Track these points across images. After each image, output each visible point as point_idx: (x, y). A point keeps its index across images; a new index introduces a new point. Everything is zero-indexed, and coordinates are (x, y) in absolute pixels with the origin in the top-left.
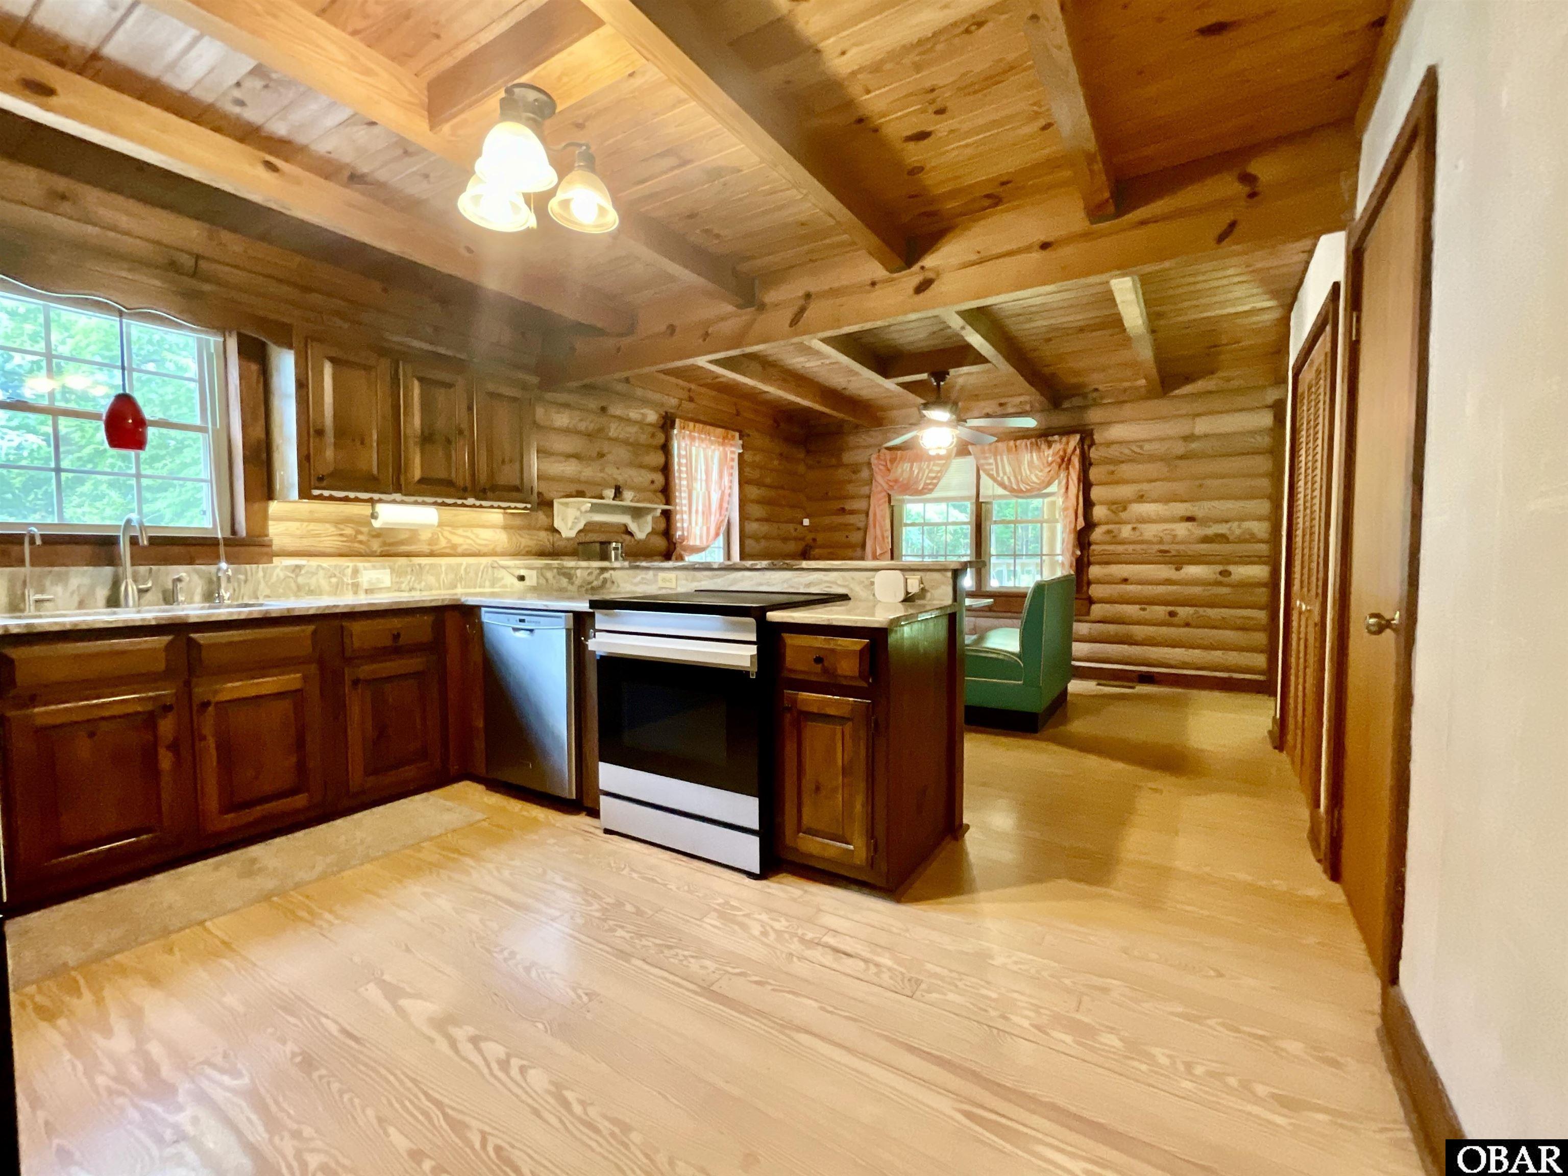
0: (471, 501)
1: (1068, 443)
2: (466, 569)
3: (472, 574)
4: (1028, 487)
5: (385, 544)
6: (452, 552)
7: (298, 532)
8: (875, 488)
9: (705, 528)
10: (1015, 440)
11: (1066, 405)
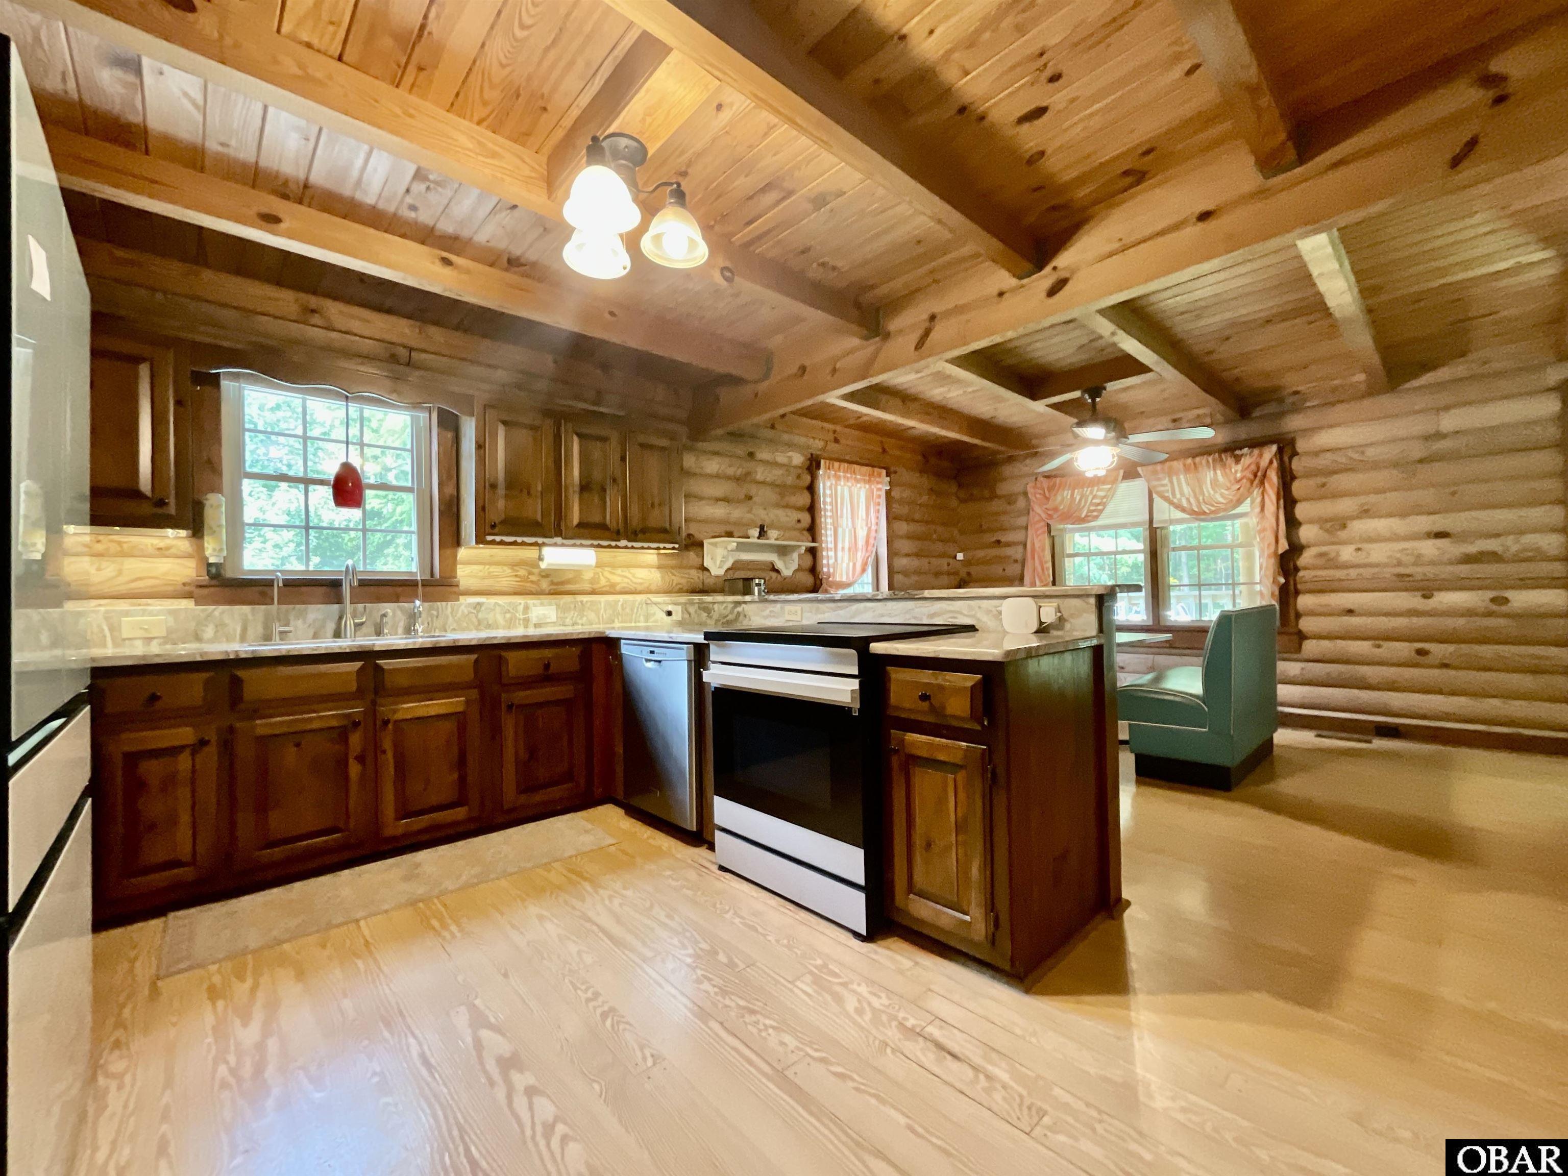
0: (623, 543)
1: (1261, 455)
2: (622, 605)
3: (628, 610)
4: (1213, 509)
5: (552, 583)
6: (612, 590)
7: (481, 574)
8: (1033, 517)
9: (851, 564)
10: (1194, 457)
11: (1257, 413)
